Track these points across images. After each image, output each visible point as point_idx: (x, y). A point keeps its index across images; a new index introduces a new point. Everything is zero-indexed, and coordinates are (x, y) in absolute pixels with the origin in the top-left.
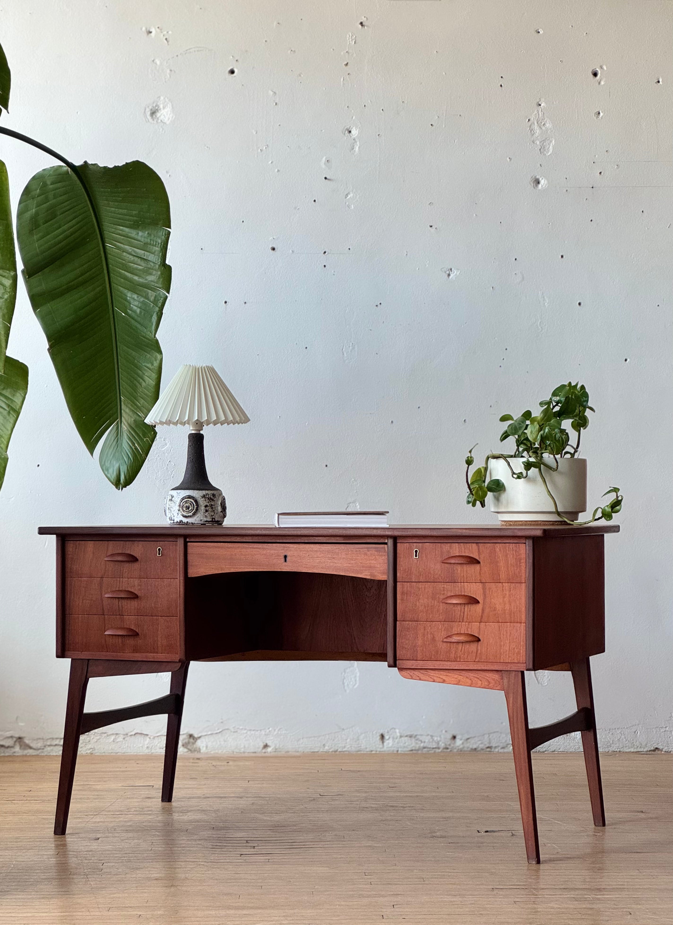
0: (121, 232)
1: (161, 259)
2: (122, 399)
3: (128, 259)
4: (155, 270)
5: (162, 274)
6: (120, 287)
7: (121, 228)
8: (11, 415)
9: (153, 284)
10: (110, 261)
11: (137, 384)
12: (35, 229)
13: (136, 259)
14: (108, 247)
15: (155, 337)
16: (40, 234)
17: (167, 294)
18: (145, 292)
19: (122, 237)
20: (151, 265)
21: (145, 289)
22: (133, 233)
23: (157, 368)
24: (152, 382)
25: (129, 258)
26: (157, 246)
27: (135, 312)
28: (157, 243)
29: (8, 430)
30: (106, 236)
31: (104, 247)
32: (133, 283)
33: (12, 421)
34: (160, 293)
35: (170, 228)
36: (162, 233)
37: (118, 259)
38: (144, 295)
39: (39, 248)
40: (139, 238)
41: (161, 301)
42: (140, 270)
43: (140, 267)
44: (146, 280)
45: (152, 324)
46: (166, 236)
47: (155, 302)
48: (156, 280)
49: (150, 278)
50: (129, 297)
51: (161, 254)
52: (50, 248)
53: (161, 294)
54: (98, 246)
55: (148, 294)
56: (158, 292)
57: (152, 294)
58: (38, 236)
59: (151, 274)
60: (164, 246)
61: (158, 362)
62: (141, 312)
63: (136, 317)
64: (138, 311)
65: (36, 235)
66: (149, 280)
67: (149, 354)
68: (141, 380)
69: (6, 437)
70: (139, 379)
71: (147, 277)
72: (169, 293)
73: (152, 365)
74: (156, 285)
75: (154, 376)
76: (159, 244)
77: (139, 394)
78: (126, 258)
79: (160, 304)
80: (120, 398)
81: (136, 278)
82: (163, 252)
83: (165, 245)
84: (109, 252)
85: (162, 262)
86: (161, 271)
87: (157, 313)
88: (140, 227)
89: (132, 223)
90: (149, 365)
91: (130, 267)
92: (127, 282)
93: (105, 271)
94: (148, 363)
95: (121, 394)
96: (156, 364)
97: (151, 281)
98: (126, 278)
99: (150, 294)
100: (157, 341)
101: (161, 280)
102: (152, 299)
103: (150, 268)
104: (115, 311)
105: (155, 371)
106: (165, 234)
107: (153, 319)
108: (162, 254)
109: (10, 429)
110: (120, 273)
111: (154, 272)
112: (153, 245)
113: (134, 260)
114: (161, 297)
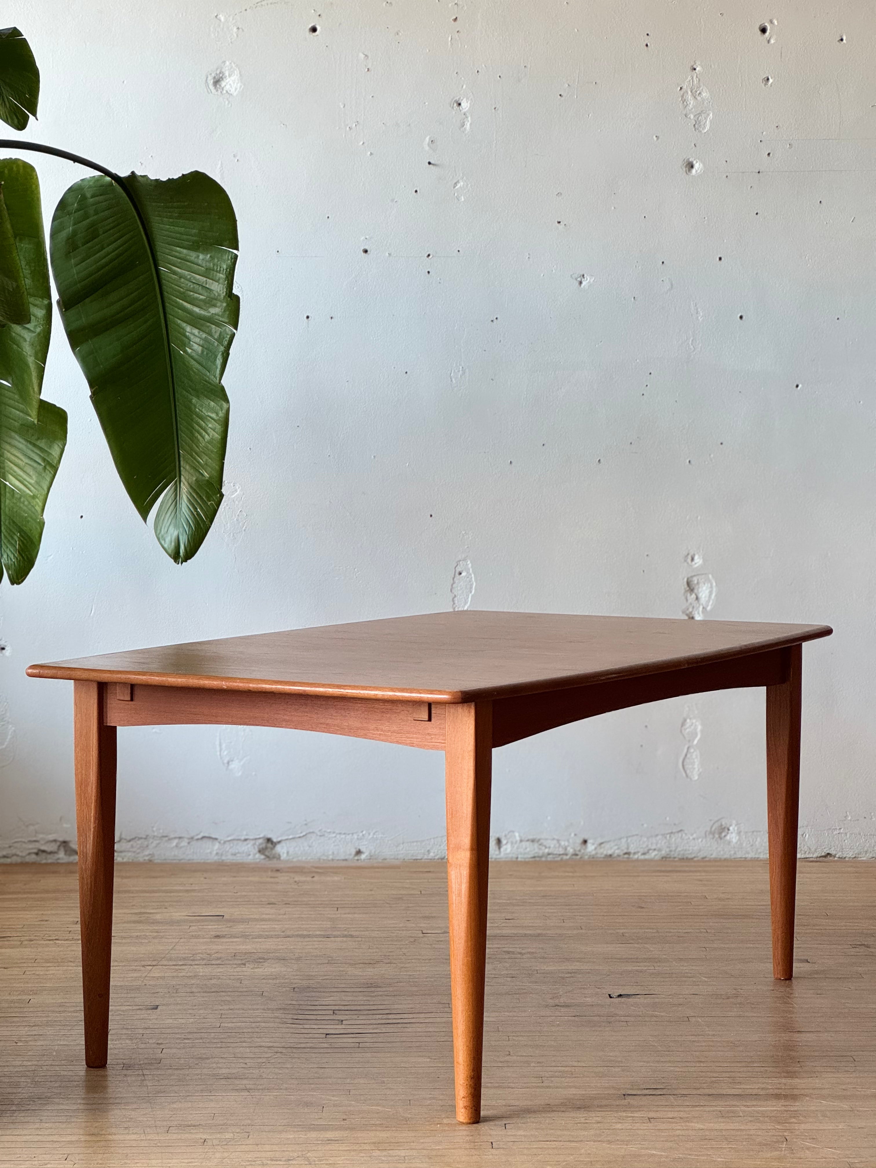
0: (177, 254)
1: (227, 289)
2: (181, 454)
3: (186, 286)
4: (221, 301)
5: (228, 305)
6: (177, 320)
7: (178, 249)
8: (47, 472)
9: (217, 317)
10: (166, 288)
11: (199, 437)
12: (73, 251)
13: (197, 287)
14: (162, 272)
15: (220, 382)
16: (79, 258)
17: (235, 331)
18: (208, 327)
19: (179, 260)
20: (215, 295)
21: (208, 324)
22: (192, 255)
23: (222, 419)
24: (216, 435)
26: (221, 272)
27: (195, 351)
28: (222, 269)
29: (43, 489)
30: (159, 258)
31: (157, 270)
32: (193, 316)
33: (48, 479)
34: (225, 329)
35: (237, 250)
36: (228, 257)
37: (175, 286)
38: (207, 330)
39: (77, 274)
40: (200, 262)
41: (227, 339)
42: (201, 300)
43: (201, 297)
44: (209, 312)
45: (216, 367)
46: (233, 260)
47: (220, 340)
48: (220, 313)
49: (214, 310)
50: (189, 332)
51: (226, 282)
52: (90, 275)
53: (227, 330)
54: (150, 269)
55: (211, 329)
56: (224, 328)
57: (216, 330)
58: (76, 260)
59: (215, 306)
61: (224, 411)
62: (203, 352)
63: (196, 357)
64: (199, 349)
65: (74, 259)
66: (213, 312)
67: (213, 402)
68: (204, 433)
69: (42, 498)
70: (201, 431)
72: (236, 329)
73: (217, 414)
74: (221, 319)
75: (219, 428)
76: (224, 269)
77: (201, 449)
78: (184, 285)
79: (226, 343)
80: (179, 453)
81: (197, 310)
82: (229, 279)
83: (231, 272)
84: (163, 277)
85: (228, 292)
86: (227, 302)
87: (223, 354)
88: (201, 249)
89: (191, 243)
90: (213, 415)
91: (189, 296)
92: (185, 314)
93: (159, 300)
94: (212, 413)
95: (180, 448)
96: (222, 414)
97: (215, 314)
98: (184, 309)
99: (213, 331)
100: (223, 387)
101: (228, 313)
102: (216, 336)
103: (213, 299)
104: (171, 348)
105: (220, 423)
106: (231, 258)
107: (217, 360)
108: (228, 283)
109: (46, 488)
110: (176, 302)
111: (219, 304)
112: (217, 271)
113: (193, 288)
114: (227, 335)
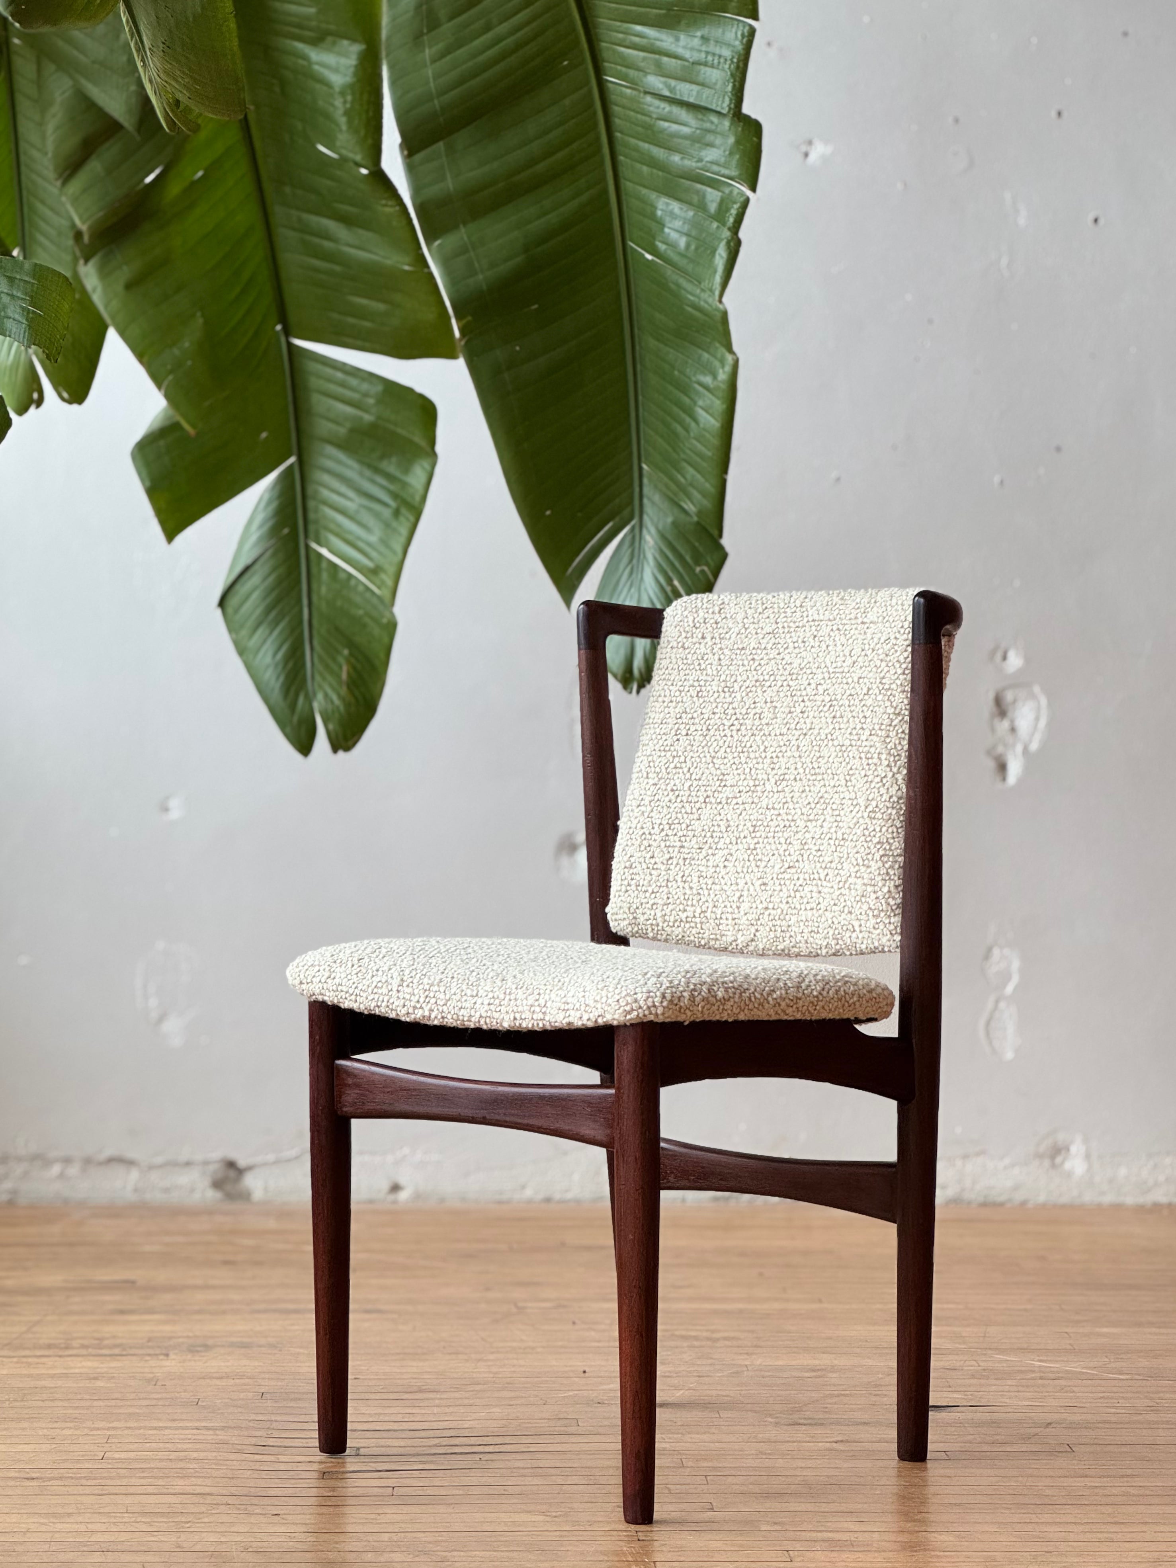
0: (637, 40)
1: (731, 100)
2: (645, 472)
3: (656, 110)
4: (722, 134)
5: (738, 142)
6: (641, 189)
7: (639, 28)
8: (402, 519)
9: (715, 168)
10: (617, 122)
11: (679, 429)
12: (429, 31)
13: (676, 110)
14: (610, 85)
15: (719, 304)
16: (441, 46)
17: (749, 193)
18: (697, 192)
19: (642, 54)
20: (712, 123)
21: (699, 186)
22: (664, 39)
23: (723, 386)
24: (712, 421)
25: (658, 107)
26: (720, 67)
27: (673, 245)
28: (722, 60)
29: (394, 553)
30: (606, 55)
31: (601, 85)
32: (669, 173)
33: (404, 531)
34: (731, 192)
35: (756, 17)
36: (736, 33)
37: (632, 113)
38: (695, 199)
39: (434, 79)
40: (680, 51)
41: (734, 212)
42: (685, 137)
43: (685, 130)
44: (700, 160)
45: (715, 272)
46: (745, 40)
47: (720, 216)
48: (723, 160)
49: (711, 155)
50: (662, 210)
51: (731, 85)
52: (461, 82)
53: (736, 192)
54: (587, 82)
55: (704, 196)
56: (727, 190)
57: (713, 197)
58: (435, 49)
59: (711, 145)
60: (738, 67)
61: (728, 368)
62: (688, 246)
63: (675, 258)
64: (682, 242)
65: (430, 47)
66: (708, 159)
67: (708, 352)
68: (688, 420)
69: (391, 570)
70: (684, 416)
71: (703, 153)
72: (753, 189)
73: (715, 377)
74: (724, 171)
75: (719, 405)
76: (726, 60)
77: (682, 456)
78: (651, 109)
79: (731, 220)
80: (640, 469)
81: (676, 158)
82: (735, 81)
83: (741, 65)
84: (613, 97)
85: (732, 106)
86: (736, 135)
87: (727, 243)
88: (683, 22)
89: (663, 12)
90: (708, 380)
91: (662, 131)
92: (655, 171)
93: (606, 150)
94: (705, 375)
95: (643, 459)
96: (723, 375)
97: (712, 163)
98: (653, 163)
99: (709, 197)
100: (725, 315)
101: (737, 156)
102: (713, 207)
103: (709, 131)
104: (629, 251)
105: (720, 394)
106: (743, 35)
107: (714, 258)
108: (734, 86)
109: (399, 549)
110: (637, 149)
111: (718, 141)
112: (712, 66)
113: (670, 112)
114: (735, 203)
